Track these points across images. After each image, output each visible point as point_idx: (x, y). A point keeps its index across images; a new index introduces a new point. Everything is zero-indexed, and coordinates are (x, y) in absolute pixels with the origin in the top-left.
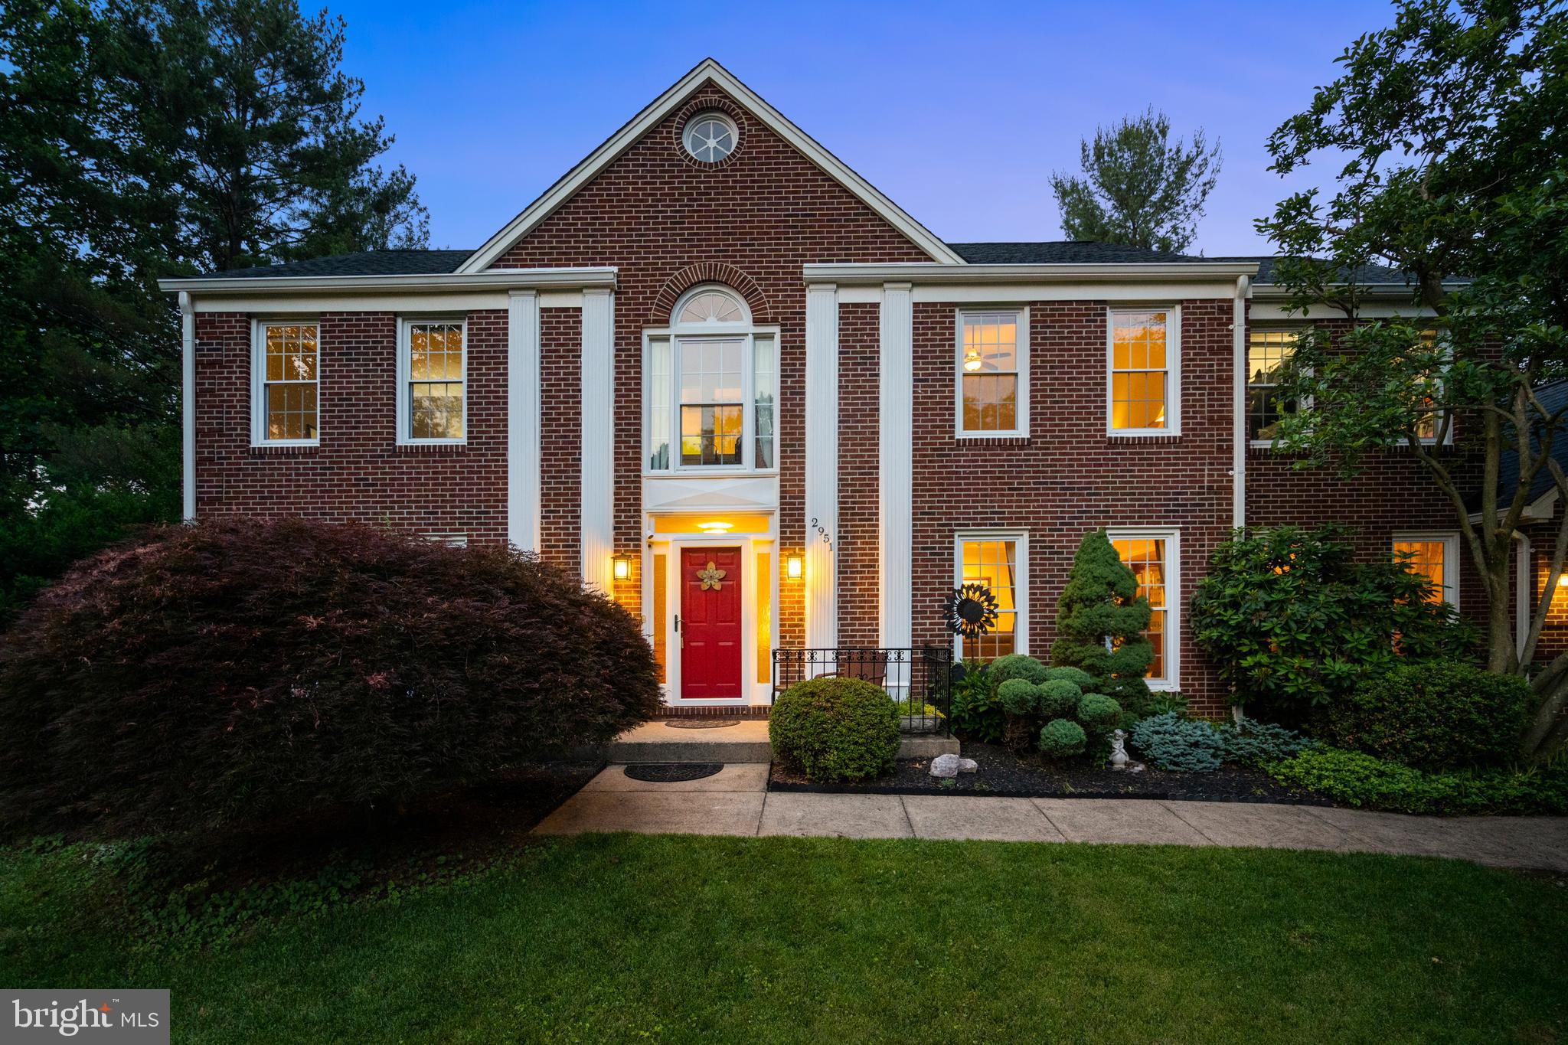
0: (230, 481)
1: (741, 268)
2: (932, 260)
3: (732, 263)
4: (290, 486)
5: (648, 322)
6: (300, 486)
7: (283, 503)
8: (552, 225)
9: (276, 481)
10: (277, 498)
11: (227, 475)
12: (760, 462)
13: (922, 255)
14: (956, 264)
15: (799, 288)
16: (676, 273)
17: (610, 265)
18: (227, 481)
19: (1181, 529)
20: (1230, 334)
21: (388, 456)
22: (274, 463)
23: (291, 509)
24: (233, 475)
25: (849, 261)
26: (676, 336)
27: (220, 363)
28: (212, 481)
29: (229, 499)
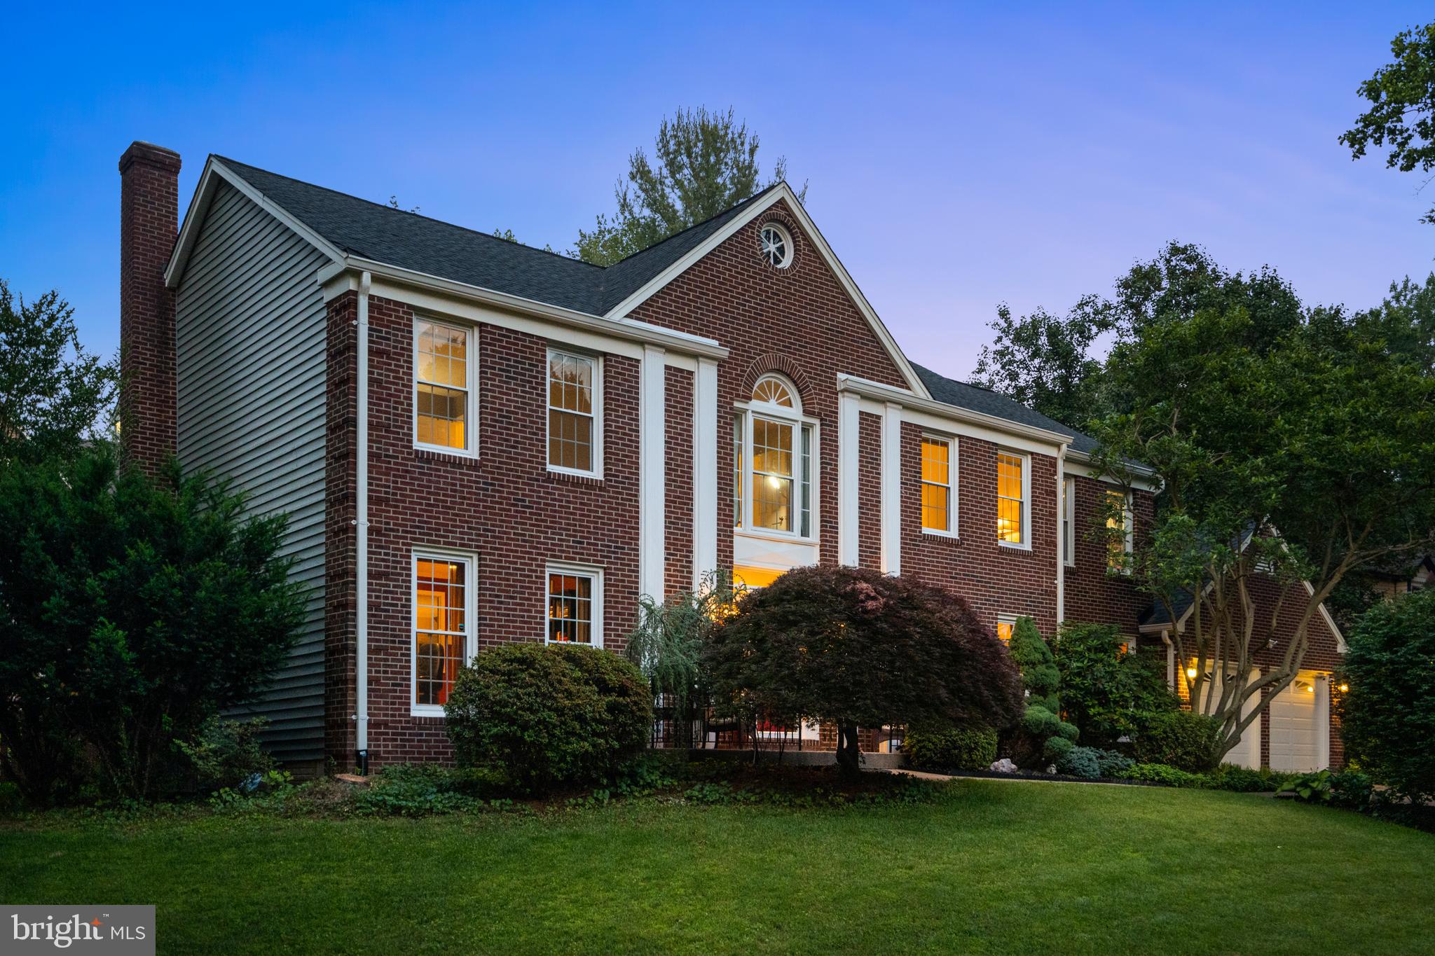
0: (397, 482)
1: (800, 365)
2: (908, 388)
3: (795, 359)
4: (455, 497)
5: (738, 396)
6: (464, 498)
7: (448, 514)
8: (671, 290)
9: (442, 489)
10: (443, 507)
11: (395, 476)
12: (805, 532)
13: (905, 384)
14: (925, 397)
15: (833, 394)
16: (758, 358)
17: (713, 338)
18: (394, 482)
21: (543, 481)
22: (440, 470)
23: (455, 521)
24: (400, 477)
25: (863, 377)
26: (753, 412)
27: (387, 353)
28: (381, 480)
29: (397, 501)
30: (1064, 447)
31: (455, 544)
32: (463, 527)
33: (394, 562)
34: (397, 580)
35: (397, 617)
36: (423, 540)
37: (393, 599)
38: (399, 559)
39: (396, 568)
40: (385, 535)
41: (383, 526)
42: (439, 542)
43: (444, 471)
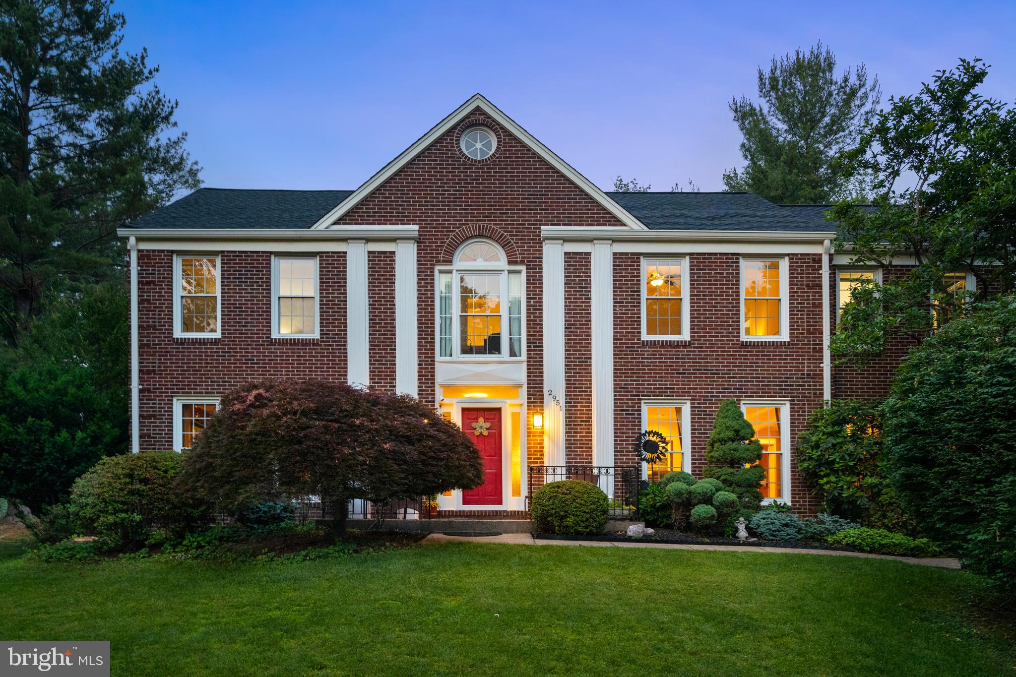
0: (161, 359)
1: (500, 228)
2: (624, 225)
3: (494, 224)
4: (201, 363)
5: (439, 261)
6: (208, 363)
9: (192, 360)
10: (193, 371)
11: (159, 356)
12: (513, 353)
13: (619, 222)
14: (640, 229)
15: (538, 242)
16: (457, 230)
17: (413, 224)
18: (159, 359)
19: (790, 401)
20: (820, 276)
21: (267, 345)
22: (190, 348)
23: (202, 378)
24: (163, 356)
25: (571, 225)
26: (457, 271)
27: (154, 283)
28: (149, 359)
29: (161, 371)
30: (827, 243)
31: (202, 393)
32: (208, 382)
33: (159, 408)
34: (162, 419)
35: (162, 441)
36: (179, 393)
37: (159, 430)
38: (163, 406)
39: (161, 411)
40: (153, 392)
41: (152, 387)
42: (191, 393)
43: (194, 348)
